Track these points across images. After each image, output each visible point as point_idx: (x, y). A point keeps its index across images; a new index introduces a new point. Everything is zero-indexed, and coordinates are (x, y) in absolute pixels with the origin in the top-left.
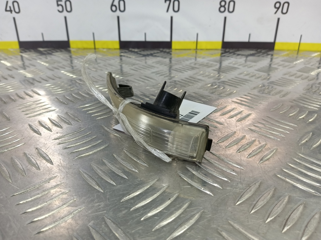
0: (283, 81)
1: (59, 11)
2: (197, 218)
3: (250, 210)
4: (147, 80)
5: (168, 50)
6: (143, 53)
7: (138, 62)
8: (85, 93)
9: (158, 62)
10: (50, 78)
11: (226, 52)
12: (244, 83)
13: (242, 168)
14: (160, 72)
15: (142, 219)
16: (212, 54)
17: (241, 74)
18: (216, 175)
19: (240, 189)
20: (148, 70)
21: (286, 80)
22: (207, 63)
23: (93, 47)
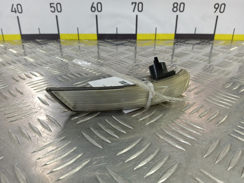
0: (224, 63)
1: (52, 11)
2: (176, 168)
3: (215, 161)
4: (122, 63)
5: (134, 41)
6: (115, 43)
7: (112, 50)
8: (77, 74)
9: (128, 50)
10: (49, 62)
11: (178, 42)
12: (195, 65)
13: (204, 129)
14: (131, 57)
15: (135, 169)
16: (168, 43)
17: (192, 58)
18: (185, 135)
19: (205, 146)
20: (122, 55)
21: (226, 63)
22: (165, 50)
23: (77, 38)
